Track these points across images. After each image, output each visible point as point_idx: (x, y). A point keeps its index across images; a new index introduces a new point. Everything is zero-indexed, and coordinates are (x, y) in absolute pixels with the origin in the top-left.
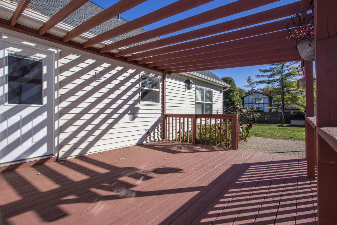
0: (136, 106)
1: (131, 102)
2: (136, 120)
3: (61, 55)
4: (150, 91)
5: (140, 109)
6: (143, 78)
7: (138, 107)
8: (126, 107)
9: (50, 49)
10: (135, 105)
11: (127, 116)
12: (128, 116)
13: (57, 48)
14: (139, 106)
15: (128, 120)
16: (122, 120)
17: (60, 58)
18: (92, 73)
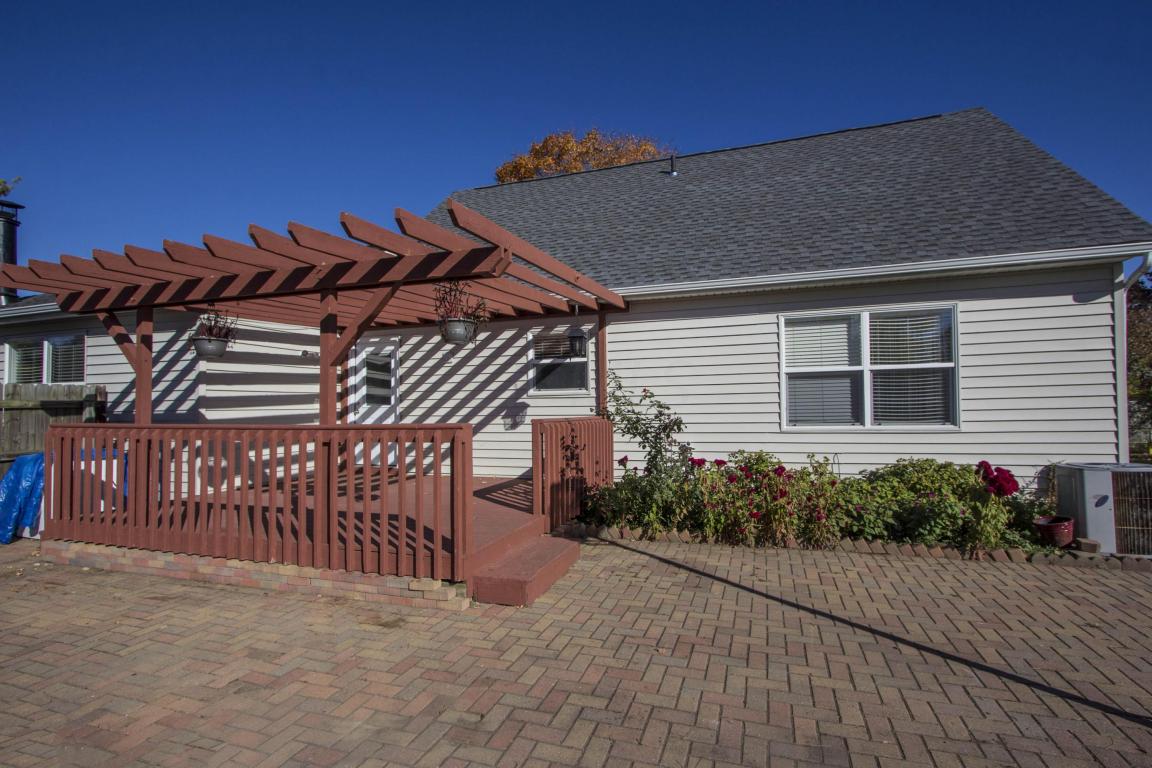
0: (520, 401)
1: (507, 394)
2: (519, 429)
3: (401, 343)
4: (559, 365)
5: (528, 406)
6: (537, 340)
7: (523, 403)
8: (496, 403)
9: (392, 339)
10: (518, 399)
11: (499, 420)
12: (502, 422)
13: (395, 335)
14: (528, 401)
15: (502, 429)
16: (488, 428)
17: (401, 346)
18: (439, 355)
